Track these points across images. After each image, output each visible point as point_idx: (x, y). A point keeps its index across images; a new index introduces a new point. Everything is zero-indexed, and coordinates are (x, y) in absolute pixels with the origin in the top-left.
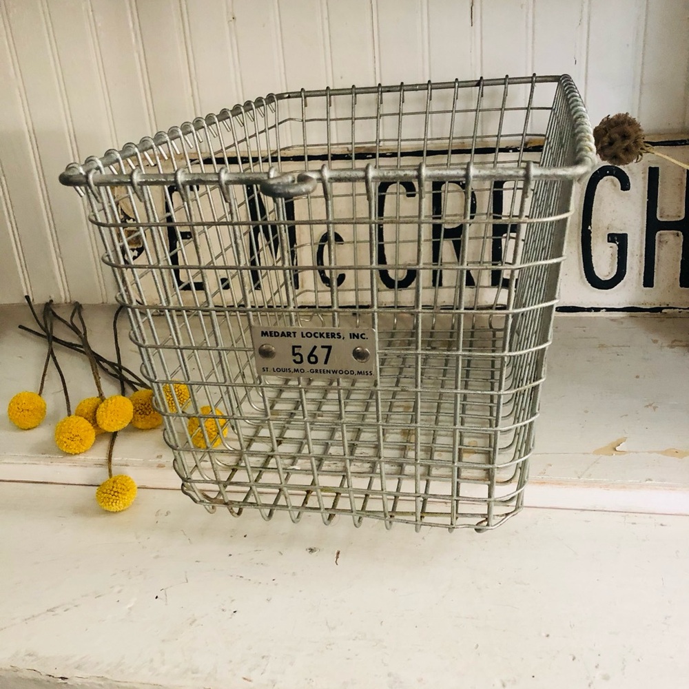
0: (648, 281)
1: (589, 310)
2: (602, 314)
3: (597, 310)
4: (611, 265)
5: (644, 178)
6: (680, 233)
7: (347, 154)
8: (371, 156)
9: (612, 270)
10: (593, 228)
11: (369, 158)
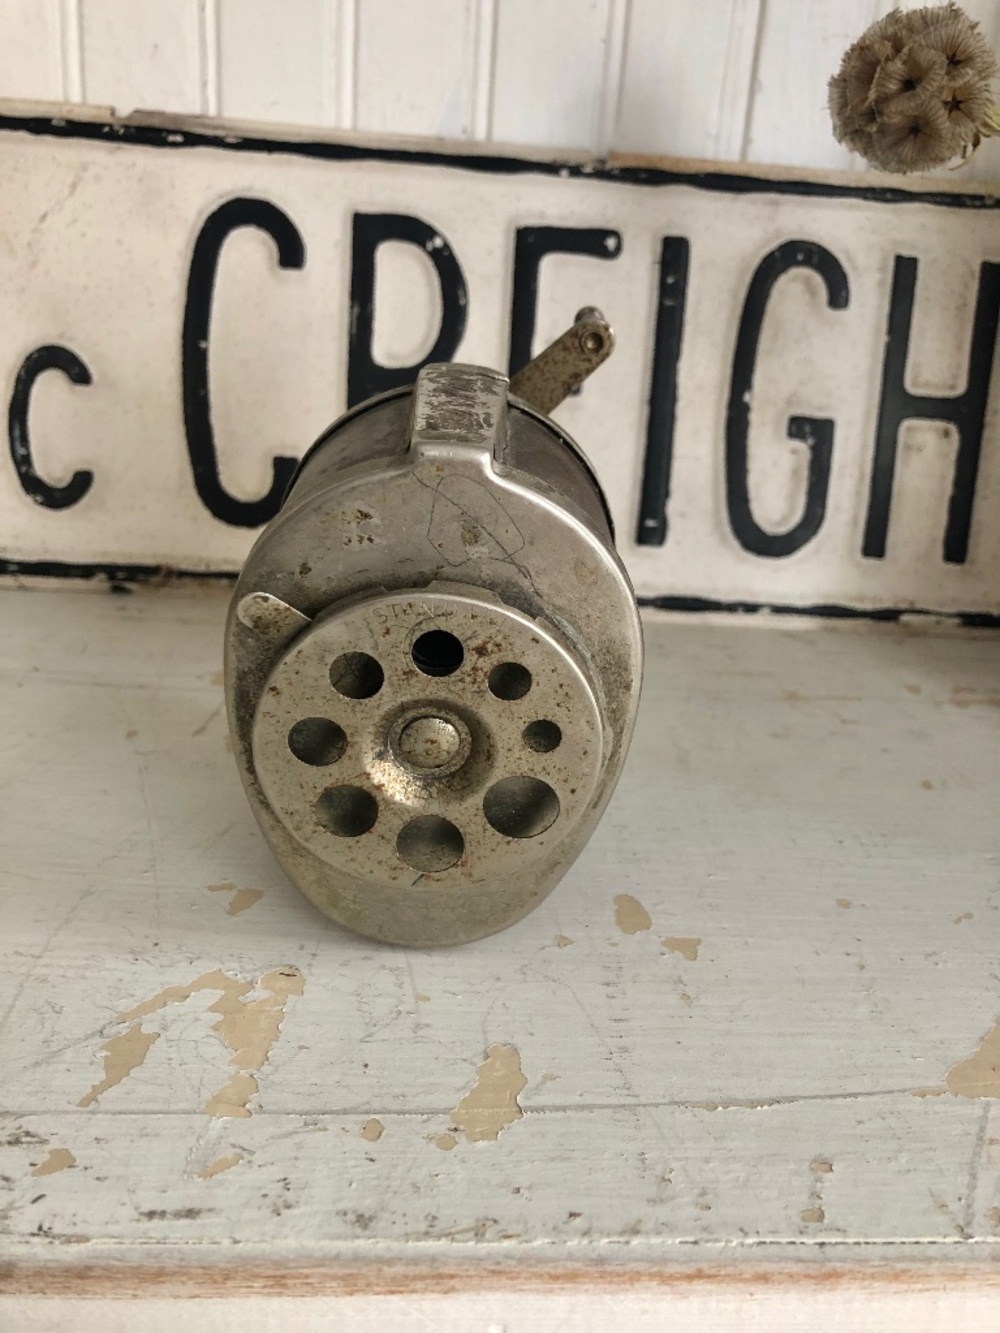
0: (875, 543)
1: (731, 608)
2: (761, 621)
3: (751, 608)
4: (792, 497)
5: (881, 284)
6: (953, 428)
7: (111, 126)
8: (179, 138)
9: (792, 508)
10: (755, 398)
11: (174, 145)
